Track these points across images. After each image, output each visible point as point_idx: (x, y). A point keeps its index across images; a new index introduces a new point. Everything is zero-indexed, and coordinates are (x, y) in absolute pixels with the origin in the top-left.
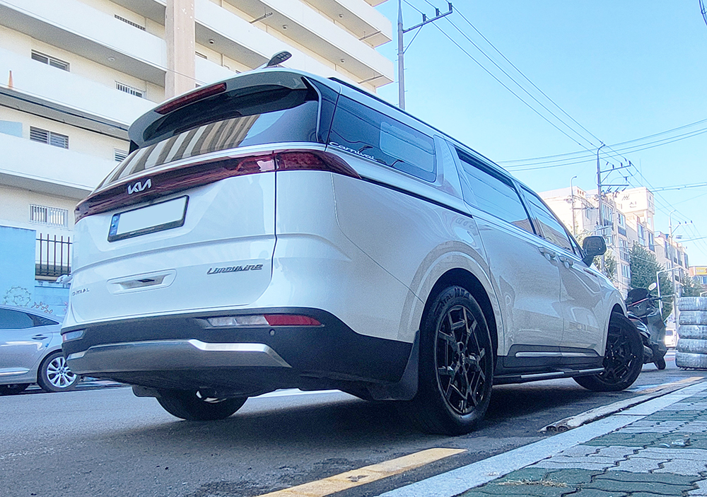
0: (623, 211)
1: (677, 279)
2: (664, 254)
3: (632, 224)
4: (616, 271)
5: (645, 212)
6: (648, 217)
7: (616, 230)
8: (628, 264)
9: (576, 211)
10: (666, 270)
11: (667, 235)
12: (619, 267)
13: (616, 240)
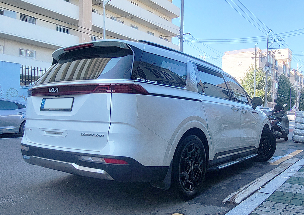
0: (277, 59)
1: (299, 89)
2: (294, 79)
3: (281, 65)
4: (272, 86)
5: (287, 60)
6: (288, 62)
7: (274, 67)
8: (278, 82)
9: (257, 59)
10: (294, 86)
11: (296, 70)
12: (274, 84)
13: (273, 71)
